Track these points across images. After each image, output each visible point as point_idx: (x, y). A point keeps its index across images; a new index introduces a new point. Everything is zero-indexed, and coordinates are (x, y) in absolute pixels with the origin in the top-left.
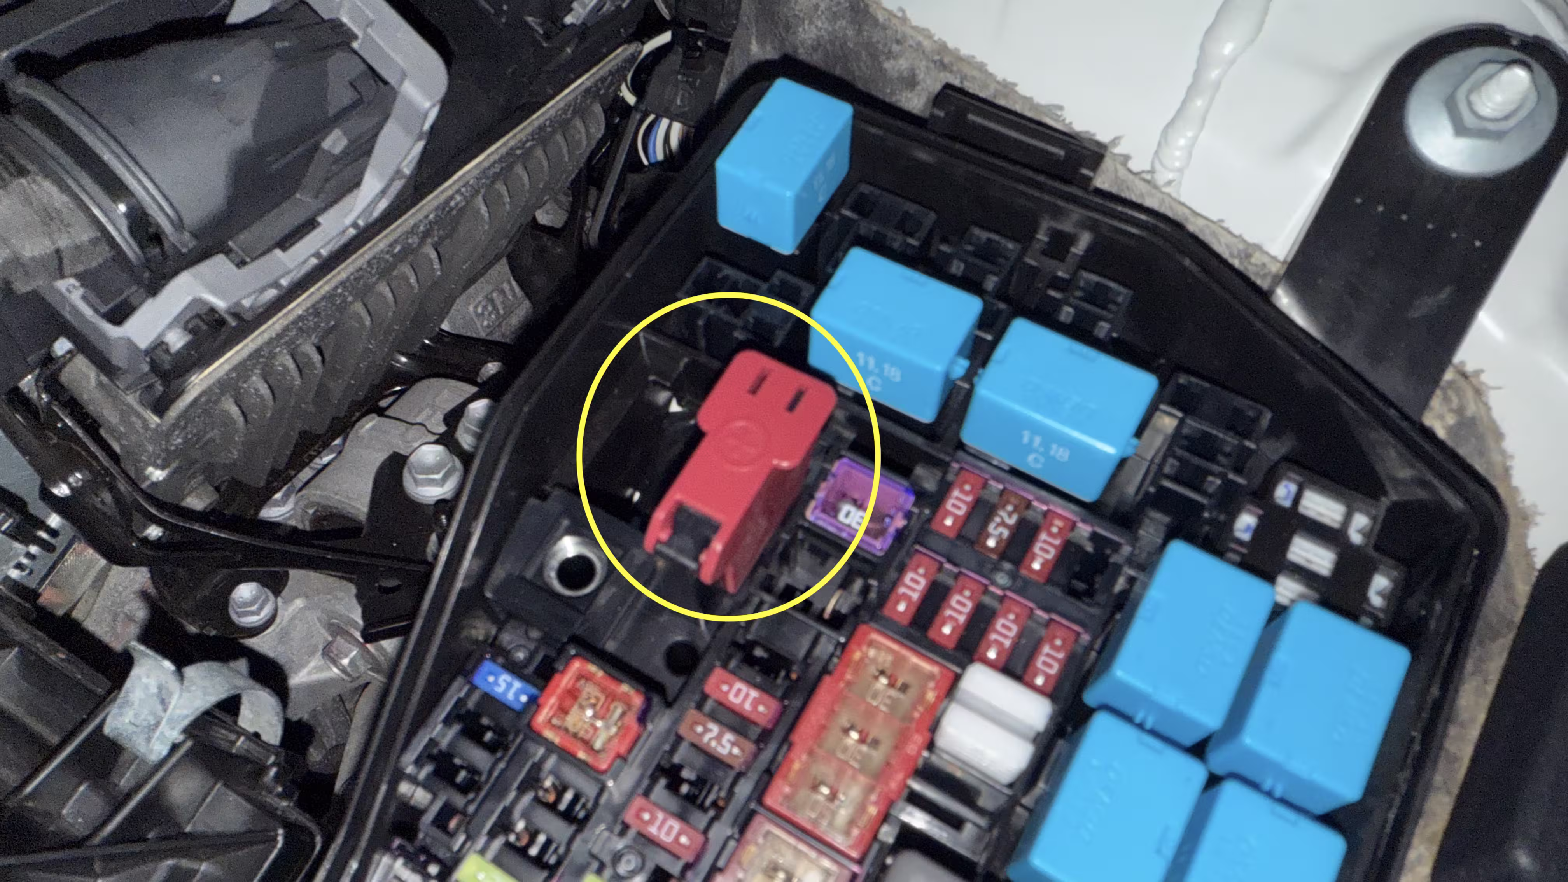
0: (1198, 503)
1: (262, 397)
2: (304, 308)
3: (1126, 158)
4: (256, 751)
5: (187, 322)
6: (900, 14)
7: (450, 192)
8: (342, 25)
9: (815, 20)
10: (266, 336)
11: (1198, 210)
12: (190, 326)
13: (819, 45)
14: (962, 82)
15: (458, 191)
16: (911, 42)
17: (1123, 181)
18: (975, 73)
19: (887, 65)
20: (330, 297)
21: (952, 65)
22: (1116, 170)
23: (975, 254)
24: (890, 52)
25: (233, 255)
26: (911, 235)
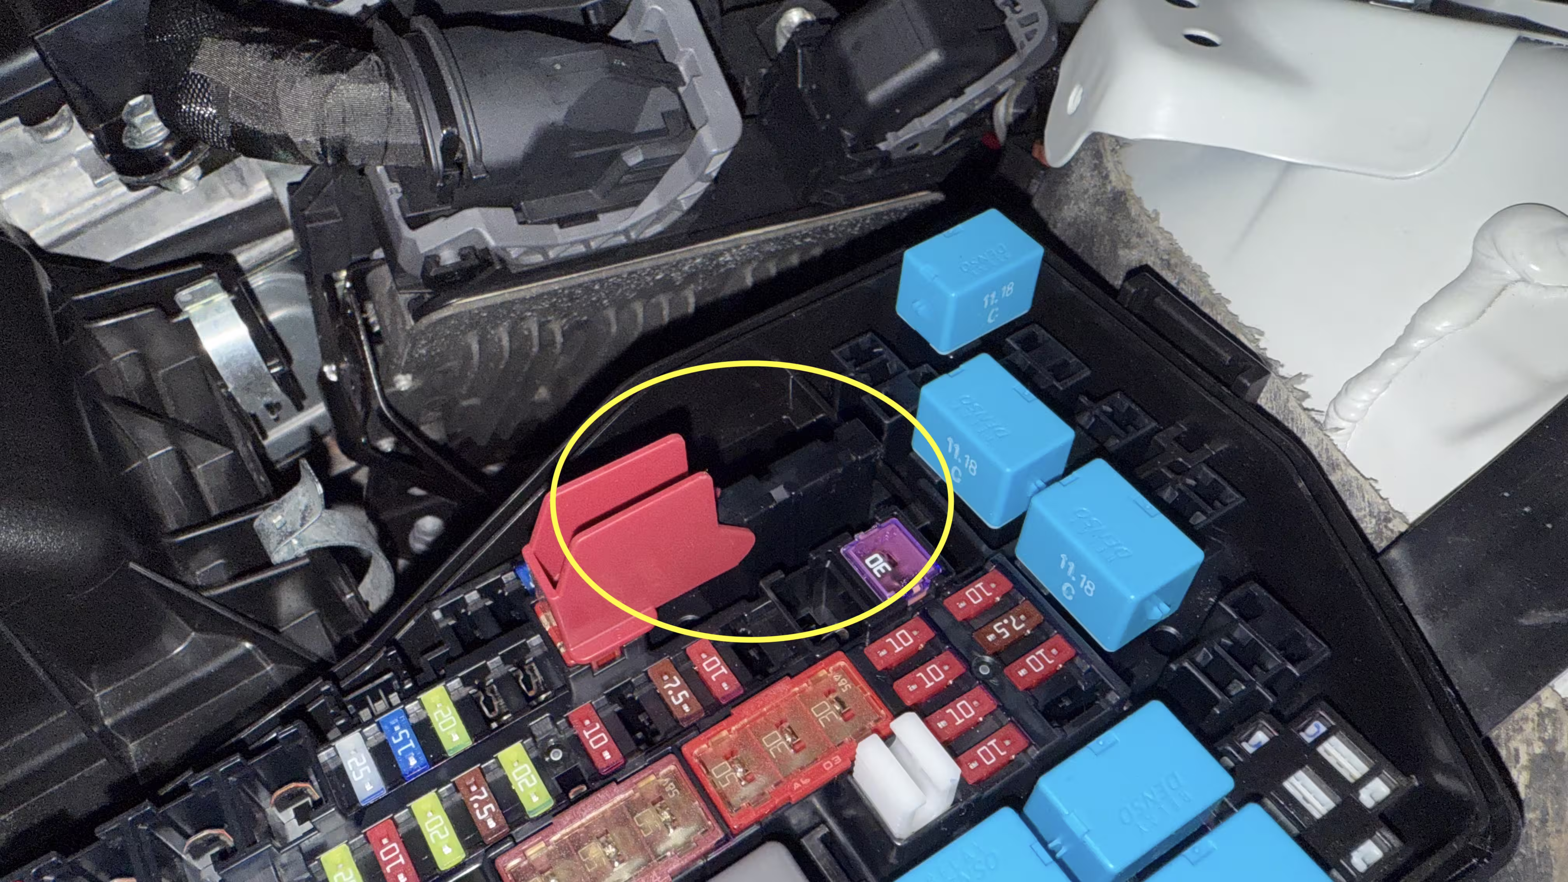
0: (1215, 697)
1: (501, 347)
2: (561, 286)
3: (1306, 396)
4: (357, 610)
5: (461, 249)
6: (1153, 216)
7: (721, 247)
8: (676, 69)
9: (1080, 202)
10: (521, 295)
11: (1352, 461)
12: (463, 253)
13: (1074, 223)
14: (1178, 283)
15: (729, 250)
16: (1150, 239)
17: (1291, 412)
18: (1193, 279)
19: (1121, 252)
20: (587, 288)
21: (1176, 267)
22: (1288, 400)
23: (1111, 416)
24: (1129, 241)
25: (520, 215)
26: (1059, 380)
